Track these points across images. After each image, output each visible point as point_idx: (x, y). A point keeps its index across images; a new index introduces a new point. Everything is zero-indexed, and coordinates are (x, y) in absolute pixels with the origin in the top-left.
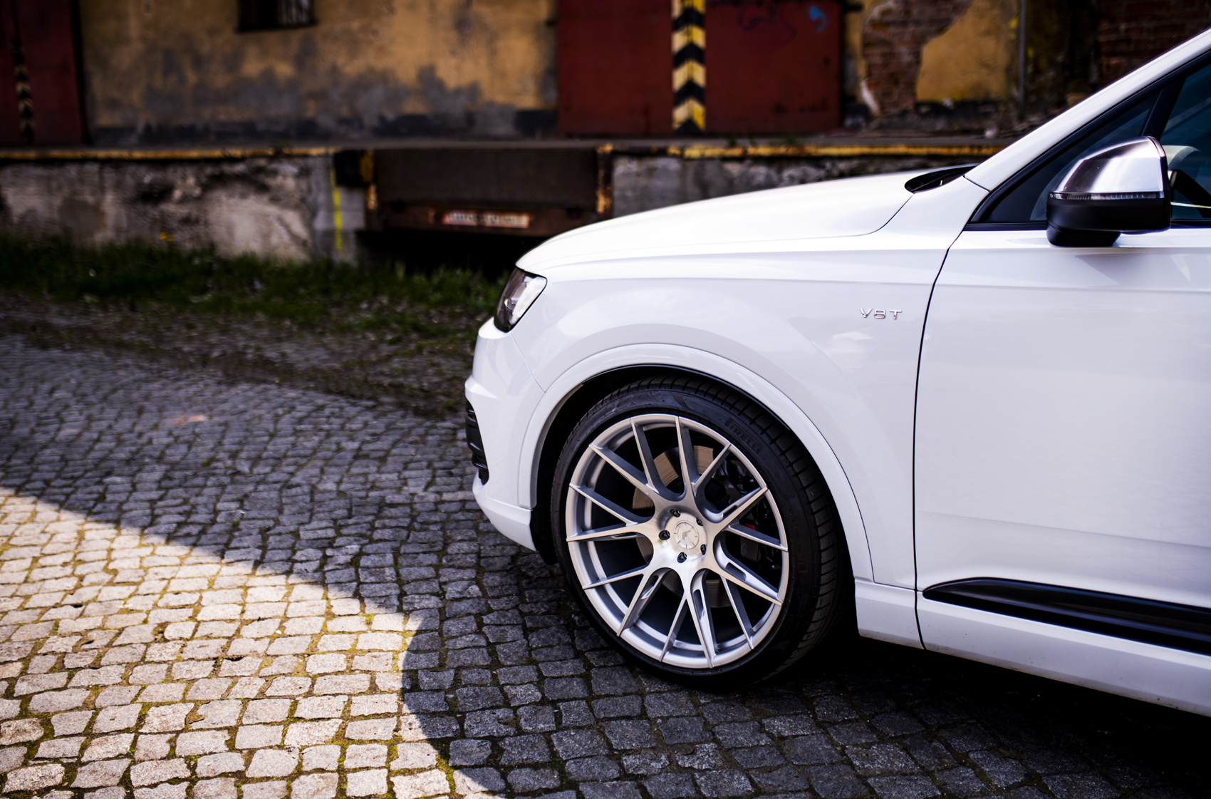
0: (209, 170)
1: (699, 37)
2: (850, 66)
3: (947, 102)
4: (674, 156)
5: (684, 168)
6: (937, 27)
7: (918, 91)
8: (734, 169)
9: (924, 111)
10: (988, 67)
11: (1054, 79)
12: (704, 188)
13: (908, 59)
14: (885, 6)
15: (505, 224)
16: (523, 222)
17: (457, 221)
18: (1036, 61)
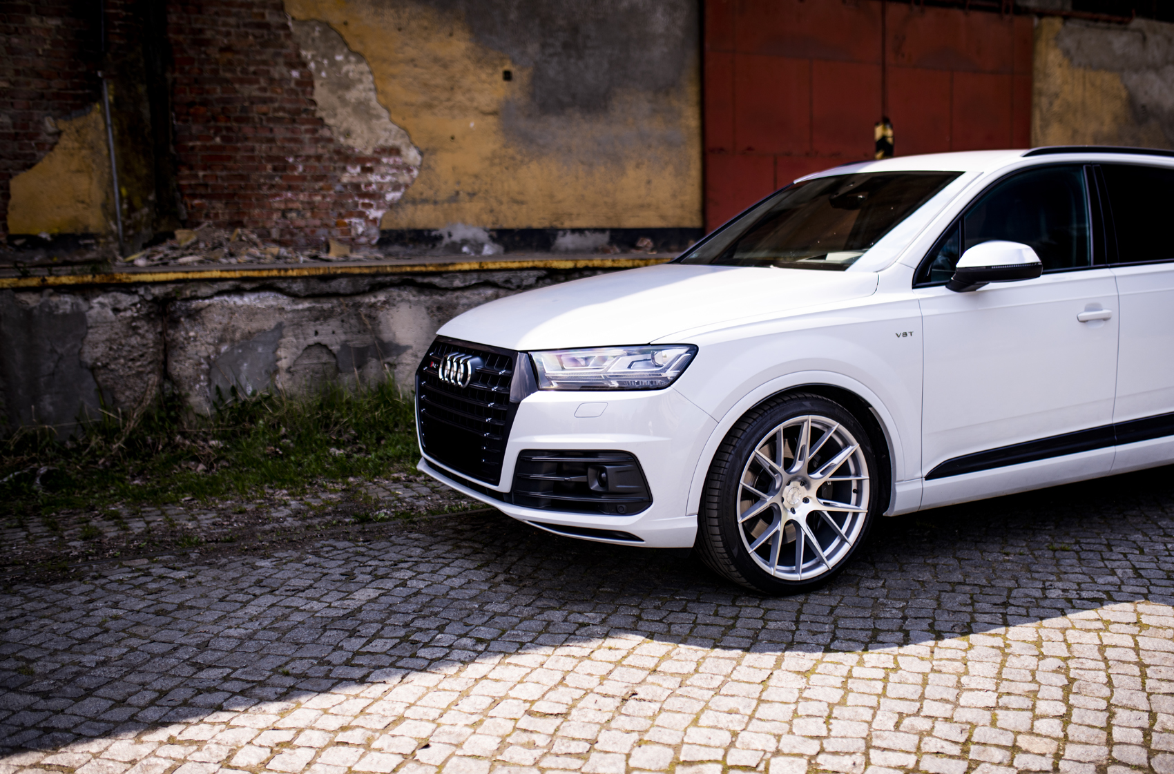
3: (45, 235)
6: (21, 162)
7: (10, 223)
8: (32, 300)
9: (18, 242)
10: (83, 202)
11: (148, 215)
18: (130, 198)
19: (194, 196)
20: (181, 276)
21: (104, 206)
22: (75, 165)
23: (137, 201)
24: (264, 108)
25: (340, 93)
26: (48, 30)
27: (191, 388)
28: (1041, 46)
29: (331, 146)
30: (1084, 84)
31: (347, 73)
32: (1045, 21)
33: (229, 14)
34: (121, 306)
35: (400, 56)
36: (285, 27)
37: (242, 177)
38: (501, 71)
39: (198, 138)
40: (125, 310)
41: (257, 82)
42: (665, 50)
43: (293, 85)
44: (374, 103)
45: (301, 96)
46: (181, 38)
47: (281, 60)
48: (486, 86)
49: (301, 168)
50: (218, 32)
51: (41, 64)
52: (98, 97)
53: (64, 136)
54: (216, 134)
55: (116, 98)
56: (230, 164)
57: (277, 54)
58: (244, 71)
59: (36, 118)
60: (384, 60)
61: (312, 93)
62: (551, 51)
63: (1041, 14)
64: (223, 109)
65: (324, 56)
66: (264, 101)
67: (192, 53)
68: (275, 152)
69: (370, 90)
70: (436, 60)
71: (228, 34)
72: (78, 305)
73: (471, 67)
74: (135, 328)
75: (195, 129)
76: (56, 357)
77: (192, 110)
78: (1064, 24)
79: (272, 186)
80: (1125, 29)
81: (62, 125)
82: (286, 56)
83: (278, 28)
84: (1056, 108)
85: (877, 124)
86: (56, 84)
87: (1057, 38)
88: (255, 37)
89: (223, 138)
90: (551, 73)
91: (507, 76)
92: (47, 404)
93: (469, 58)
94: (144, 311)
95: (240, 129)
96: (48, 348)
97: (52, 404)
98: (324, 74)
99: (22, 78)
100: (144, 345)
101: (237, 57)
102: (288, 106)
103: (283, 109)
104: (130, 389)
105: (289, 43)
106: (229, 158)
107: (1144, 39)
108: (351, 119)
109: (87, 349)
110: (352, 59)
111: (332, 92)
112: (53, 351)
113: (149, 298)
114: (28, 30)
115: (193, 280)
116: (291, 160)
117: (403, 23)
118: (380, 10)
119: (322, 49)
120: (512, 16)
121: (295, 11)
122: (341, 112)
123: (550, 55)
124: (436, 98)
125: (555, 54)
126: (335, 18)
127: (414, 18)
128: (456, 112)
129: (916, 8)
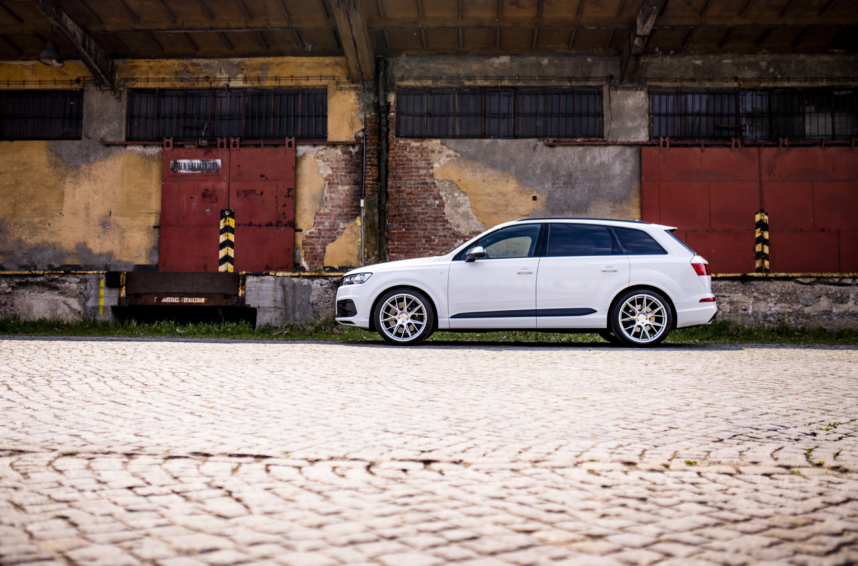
0: (17, 280)
1: (232, 237)
2: (298, 251)
3: (336, 267)
4: (272, 275)
5: (276, 279)
6: (331, 239)
7: (325, 262)
8: (295, 280)
9: (327, 269)
11: (374, 260)
12: (284, 286)
13: (320, 250)
14: (311, 231)
15: (193, 301)
16: (203, 300)
17: (169, 301)
18: (368, 253)
19: (393, 252)
21: (358, 256)
22: (349, 240)
23: (370, 254)
24: (423, 216)
25: (456, 209)
26: (345, 191)
29: (451, 232)
31: (459, 201)
33: (411, 180)
34: (323, 284)
35: (483, 192)
36: (434, 183)
37: (412, 245)
38: (531, 196)
39: (396, 229)
41: (421, 206)
42: (621, 182)
43: (436, 207)
44: (470, 213)
45: (439, 211)
46: (392, 190)
47: (431, 197)
48: (524, 203)
49: (437, 241)
50: (407, 187)
51: (341, 203)
52: (360, 214)
53: (346, 229)
54: (403, 227)
55: (366, 215)
56: (408, 239)
57: (430, 194)
58: (416, 202)
59: (337, 223)
60: (476, 195)
61: (443, 210)
64: (407, 217)
65: (449, 194)
66: (423, 213)
67: (396, 196)
68: (427, 234)
69: (469, 207)
70: (500, 193)
71: (411, 187)
72: (310, 282)
73: (517, 195)
74: (327, 291)
75: (395, 225)
76: (302, 299)
77: (395, 218)
79: (425, 248)
81: (346, 225)
82: (433, 195)
83: (431, 184)
85: (757, 213)
86: (345, 210)
88: (421, 188)
89: (406, 229)
90: (557, 196)
91: (535, 198)
92: (297, 315)
93: (516, 191)
94: (330, 286)
95: (413, 225)
96: (299, 296)
97: (299, 315)
98: (449, 202)
99: (334, 209)
101: (414, 196)
102: (433, 215)
103: (431, 217)
104: (324, 312)
105: (435, 189)
106: (408, 237)
108: (460, 220)
109: (311, 297)
110: (462, 195)
111: (452, 209)
112: (301, 297)
113: (332, 281)
114: (338, 191)
116: (433, 237)
117: (485, 178)
118: (475, 174)
119: (449, 192)
120: (538, 172)
121: (438, 177)
122: (456, 217)
123: (557, 188)
124: (499, 210)
125: (559, 187)
126: (455, 178)
127: (490, 176)
128: (508, 215)
129: (783, 149)
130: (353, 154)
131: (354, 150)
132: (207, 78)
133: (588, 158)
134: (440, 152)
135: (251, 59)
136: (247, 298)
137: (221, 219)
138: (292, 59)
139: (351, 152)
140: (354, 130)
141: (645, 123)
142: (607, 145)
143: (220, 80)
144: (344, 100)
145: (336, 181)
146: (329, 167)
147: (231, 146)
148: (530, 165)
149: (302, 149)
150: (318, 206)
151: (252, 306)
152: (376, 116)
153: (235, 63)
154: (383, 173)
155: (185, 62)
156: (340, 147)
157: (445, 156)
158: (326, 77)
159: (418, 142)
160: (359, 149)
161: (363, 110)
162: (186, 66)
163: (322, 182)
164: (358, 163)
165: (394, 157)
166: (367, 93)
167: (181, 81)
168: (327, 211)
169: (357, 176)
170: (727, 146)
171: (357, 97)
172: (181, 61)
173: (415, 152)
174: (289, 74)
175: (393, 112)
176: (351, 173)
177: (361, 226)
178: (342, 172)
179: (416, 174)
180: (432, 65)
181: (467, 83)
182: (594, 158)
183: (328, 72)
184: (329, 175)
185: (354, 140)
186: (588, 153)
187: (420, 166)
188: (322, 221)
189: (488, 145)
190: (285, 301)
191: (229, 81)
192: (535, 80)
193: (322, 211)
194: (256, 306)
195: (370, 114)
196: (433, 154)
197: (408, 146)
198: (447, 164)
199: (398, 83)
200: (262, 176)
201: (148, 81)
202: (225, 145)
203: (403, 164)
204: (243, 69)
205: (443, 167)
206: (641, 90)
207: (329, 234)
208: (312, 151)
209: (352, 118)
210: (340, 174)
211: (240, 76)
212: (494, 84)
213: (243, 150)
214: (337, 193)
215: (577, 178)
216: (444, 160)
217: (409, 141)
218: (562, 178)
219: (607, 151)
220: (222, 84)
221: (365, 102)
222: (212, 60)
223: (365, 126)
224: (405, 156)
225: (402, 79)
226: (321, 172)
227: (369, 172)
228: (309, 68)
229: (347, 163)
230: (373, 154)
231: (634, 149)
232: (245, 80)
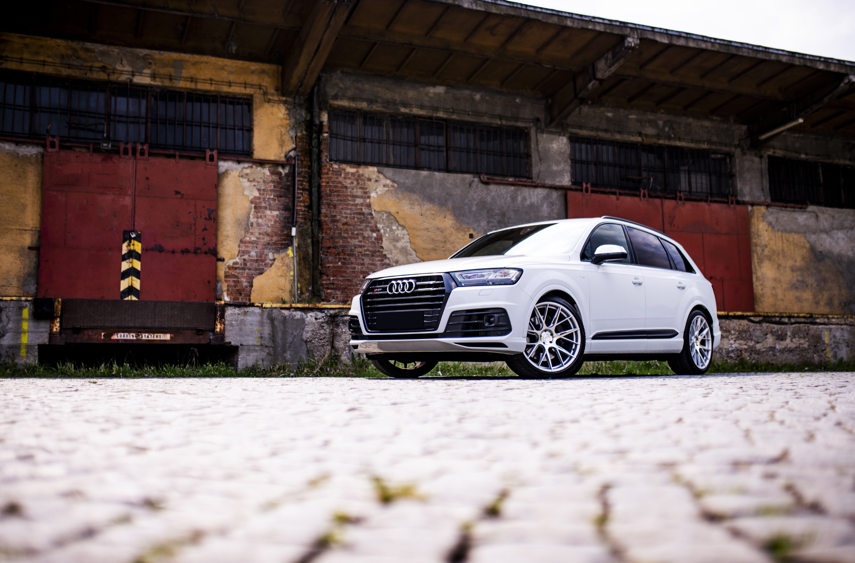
1: (137, 265)
2: (219, 285)
4: (257, 306)
5: (262, 310)
6: (258, 272)
7: (252, 298)
8: (286, 312)
10: (282, 290)
11: (308, 296)
12: (272, 320)
13: (245, 284)
14: (235, 261)
15: (155, 338)
16: (168, 337)
17: (122, 338)
18: (301, 289)
19: (328, 288)
20: (341, 306)
21: (290, 292)
22: (280, 273)
23: (304, 290)
24: (360, 250)
25: (394, 243)
26: (273, 216)
27: (342, 353)
28: (754, 220)
30: (782, 240)
31: (397, 235)
32: (755, 208)
33: (347, 209)
34: (318, 317)
35: (422, 227)
36: (371, 214)
37: (349, 281)
38: (468, 234)
39: (331, 263)
40: (319, 319)
41: (358, 238)
43: (373, 240)
44: (409, 248)
45: (377, 245)
46: (327, 219)
47: (368, 229)
48: (461, 241)
50: (342, 217)
51: (269, 230)
52: (291, 244)
53: (276, 261)
54: (339, 261)
55: (298, 245)
56: (344, 275)
57: (367, 226)
58: (352, 233)
59: (265, 253)
60: (414, 229)
61: (381, 244)
62: (492, 224)
63: (752, 205)
64: (343, 250)
65: (387, 227)
66: (361, 247)
67: (331, 226)
68: (364, 269)
69: (408, 242)
70: (438, 229)
71: (346, 217)
72: (303, 316)
73: (454, 232)
74: (323, 327)
75: (330, 258)
76: (293, 336)
77: (329, 250)
78: (767, 209)
80: (805, 212)
81: (276, 256)
82: (371, 227)
83: (368, 215)
84: (766, 252)
86: (275, 239)
87: (764, 216)
88: (358, 219)
89: (342, 263)
91: (471, 236)
92: (288, 355)
93: (453, 228)
94: (326, 320)
95: (349, 259)
96: (291, 332)
97: (290, 355)
98: (387, 235)
99: (261, 236)
100: (325, 334)
101: (350, 227)
102: (371, 249)
103: (369, 251)
104: (319, 351)
105: (372, 221)
106: (344, 272)
107: (817, 216)
108: (398, 255)
109: (304, 333)
110: (400, 228)
111: (390, 243)
112: (292, 333)
113: (329, 314)
114: (265, 216)
115: (346, 308)
117: (423, 212)
118: (413, 207)
119: (387, 224)
120: (474, 209)
121: (375, 207)
122: (395, 252)
123: (492, 227)
124: (437, 246)
125: (494, 226)
126: (393, 210)
127: (428, 210)
128: (447, 253)
129: (680, 202)
130: (283, 175)
131: (284, 171)
132: (103, 69)
133: (519, 198)
134: (376, 181)
135: (162, 52)
136: (226, 334)
137: (124, 242)
138: (213, 59)
139: (281, 173)
140: (284, 149)
141: (568, 168)
142: (536, 187)
143: (121, 73)
144: (272, 114)
145: (263, 205)
146: (255, 188)
147: (138, 155)
148: (466, 201)
149: (224, 165)
150: (243, 232)
151: (233, 343)
152: (307, 135)
153: (141, 55)
154: (315, 198)
155: (74, 44)
156: (267, 166)
157: (382, 186)
158: (252, 86)
159: (353, 167)
160: (289, 170)
161: (294, 127)
162: (75, 50)
163: (248, 204)
164: (288, 186)
165: (328, 183)
166: (298, 108)
167: (69, 68)
168: (253, 239)
169: (287, 201)
170: (636, 195)
171: (287, 112)
172: (70, 43)
173: (350, 178)
174: (208, 76)
175: (327, 133)
176: (280, 196)
177: (293, 258)
178: (271, 195)
179: (352, 203)
180: (367, 86)
181: (403, 110)
182: (524, 199)
183: (254, 79)
184: (255, 197)
185: (283, 159)
186: (519, 193)
187: (357, 194)
188: (247, 249)
189: (425, 177)
190: (273, 337)
191: (133, 75)
192: (469, 114)
193: (248, 239)
194: (239, 344)
195: (301, 132)
196: (369, 183)
197: (343, 172)
198: (385, 194)
199: (331, 102)
200: (177, 193)
201: (21, 62)
202: (130, 152)
203: (338, 191)
204: (150, 63)
205: (380, 197)
206: (564, 135)
207: (255, 265)
208: (236, 169)
209: (282, 135)
210: (268, 197)
211: (147, 71)
212: (429, 114)
213: (153, 160)
214: (264, 219)
215: (510, 218)
216: (381, 190)
217: (344, 166)
218: (497, 217)
219: (536, 193)
220: (124, 78)
221: (295, 118)
222: (111, 48)
223: (296, 145)
224: (341, 183)
225: (336, 97)
226: (246, 193)
227: (300, 198)
228: (231, 73)
229: (276, 184)
230: (304, 177)
231: (560, 193)
232: (153, 76)
